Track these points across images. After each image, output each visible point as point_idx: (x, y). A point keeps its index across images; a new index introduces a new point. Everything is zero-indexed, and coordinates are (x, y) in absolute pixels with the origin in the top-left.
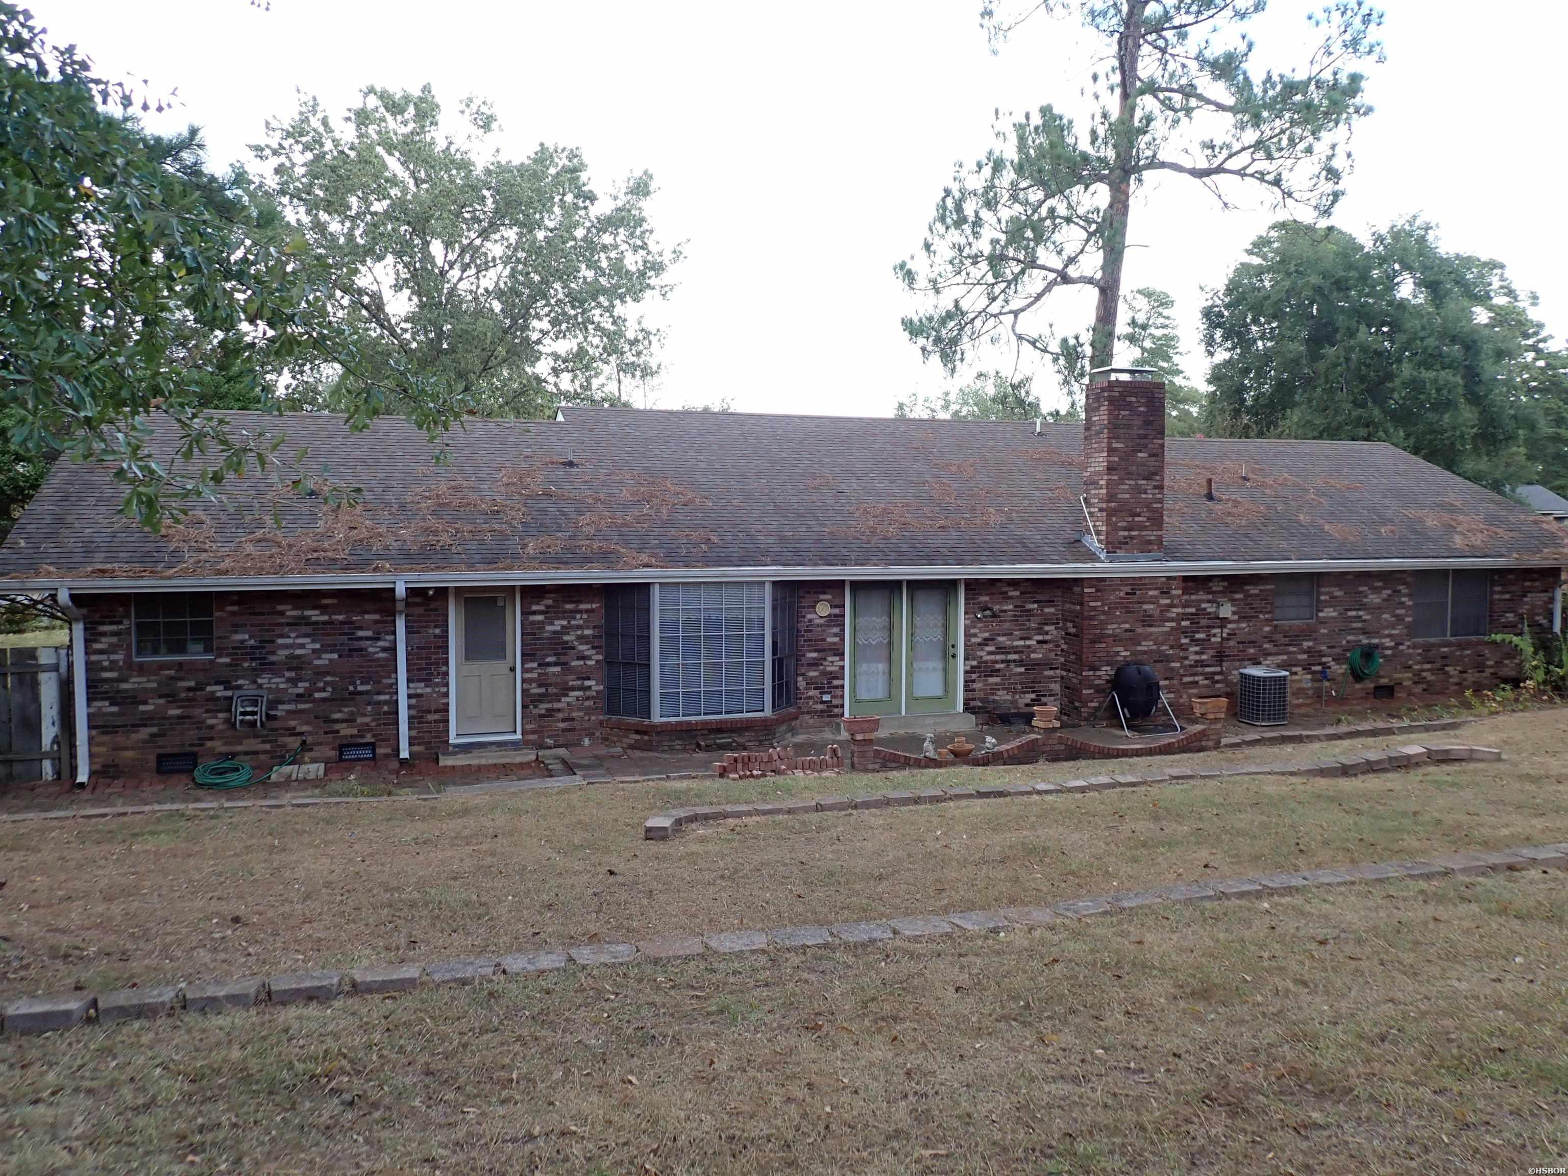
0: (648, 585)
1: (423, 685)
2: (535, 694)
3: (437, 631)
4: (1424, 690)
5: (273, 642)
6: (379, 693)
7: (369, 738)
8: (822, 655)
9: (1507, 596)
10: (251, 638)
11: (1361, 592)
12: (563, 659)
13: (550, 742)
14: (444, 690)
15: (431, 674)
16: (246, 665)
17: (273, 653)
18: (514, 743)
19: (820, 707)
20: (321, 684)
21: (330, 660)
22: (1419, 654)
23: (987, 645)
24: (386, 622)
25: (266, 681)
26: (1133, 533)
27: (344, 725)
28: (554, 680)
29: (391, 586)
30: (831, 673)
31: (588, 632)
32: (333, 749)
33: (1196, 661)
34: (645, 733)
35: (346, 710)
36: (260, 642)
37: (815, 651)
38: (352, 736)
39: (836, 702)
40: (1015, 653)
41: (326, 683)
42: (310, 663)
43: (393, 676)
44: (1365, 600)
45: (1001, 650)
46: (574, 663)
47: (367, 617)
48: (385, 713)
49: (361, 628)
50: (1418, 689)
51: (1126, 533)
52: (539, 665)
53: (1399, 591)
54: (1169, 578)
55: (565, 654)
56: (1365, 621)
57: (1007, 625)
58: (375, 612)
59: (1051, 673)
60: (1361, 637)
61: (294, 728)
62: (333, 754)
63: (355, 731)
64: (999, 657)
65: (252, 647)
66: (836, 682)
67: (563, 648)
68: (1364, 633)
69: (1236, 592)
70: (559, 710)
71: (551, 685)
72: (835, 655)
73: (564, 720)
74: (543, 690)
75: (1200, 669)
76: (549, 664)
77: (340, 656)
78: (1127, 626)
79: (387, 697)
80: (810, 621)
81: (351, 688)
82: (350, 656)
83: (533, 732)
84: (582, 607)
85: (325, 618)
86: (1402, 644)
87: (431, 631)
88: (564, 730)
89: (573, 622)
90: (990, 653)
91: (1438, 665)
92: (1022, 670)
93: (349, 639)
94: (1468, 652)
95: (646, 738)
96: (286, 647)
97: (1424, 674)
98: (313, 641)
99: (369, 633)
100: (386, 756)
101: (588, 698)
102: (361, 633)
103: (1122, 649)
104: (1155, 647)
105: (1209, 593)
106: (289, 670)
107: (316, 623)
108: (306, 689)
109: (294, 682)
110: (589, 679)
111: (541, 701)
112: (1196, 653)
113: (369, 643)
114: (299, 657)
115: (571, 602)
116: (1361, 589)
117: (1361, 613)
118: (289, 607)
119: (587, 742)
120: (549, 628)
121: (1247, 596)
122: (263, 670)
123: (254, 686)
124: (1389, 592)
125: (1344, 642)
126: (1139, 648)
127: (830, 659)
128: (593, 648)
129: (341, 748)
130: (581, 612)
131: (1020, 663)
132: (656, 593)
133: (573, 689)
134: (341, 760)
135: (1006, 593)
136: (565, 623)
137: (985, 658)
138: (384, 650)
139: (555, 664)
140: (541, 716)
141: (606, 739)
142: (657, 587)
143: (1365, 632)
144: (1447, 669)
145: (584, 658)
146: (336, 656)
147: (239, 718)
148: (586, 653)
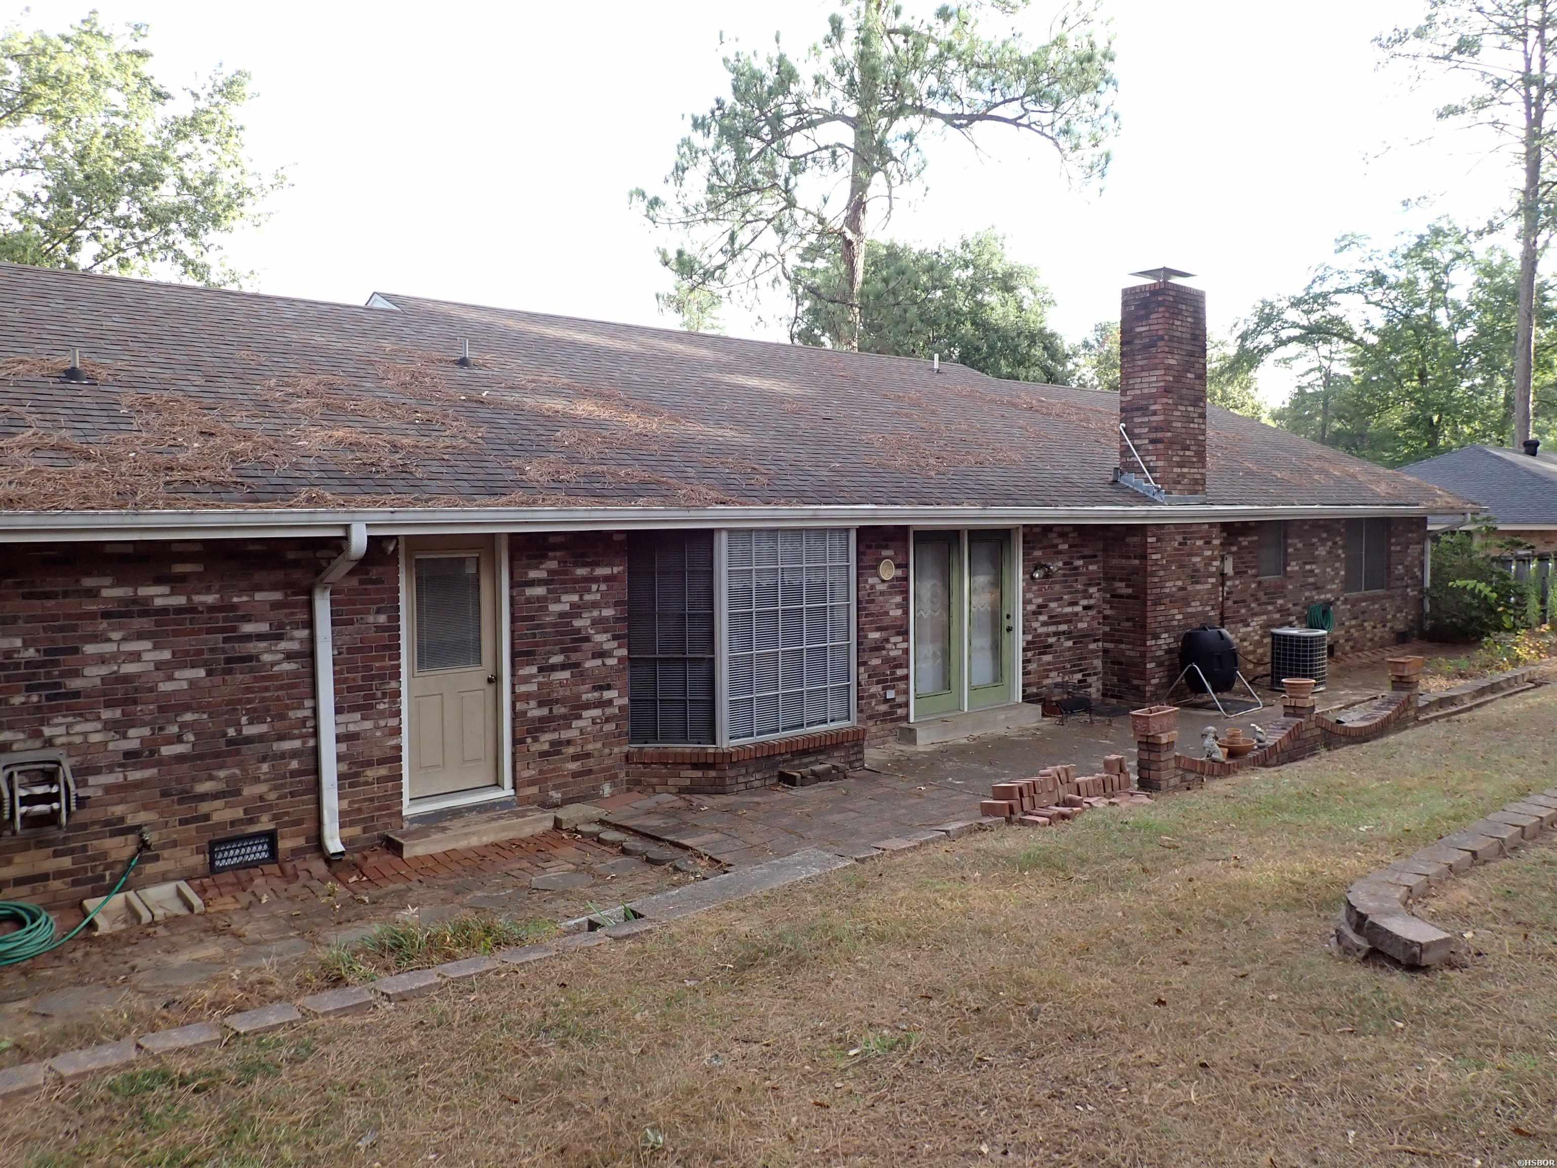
0: (709, 534)
1: (357, 716)
2: (533, 720)
3: (382, 619)
5: (75, 650)
6: (281, 738)
7: (265, 824)
8: (884, 634)
9: (1398, 548)
10: (26, 645)
11: (1313, 544)
12: (574, 657)
13: (556, 795)
14: (393, 722)
15: (373, 697)
16: (17, 700)
17: (76, 673)
18: (502, 804)
19: (883, 708)
20: (174, 729)
21: (192, 682)
22: (1349, 610)
23: (1040, 613)
24: (294, 605)
25: (62, 730)
26: (1185, 470)
27: (219, 803)
28: (561, 693)
29: (339, 533)
30: (894, 659)
31: (608, 612)
32: (199, 851)
34: (712, 766)
35: (222, 774)
36: (47, 652)
37: (878, 629)
38: (233, 823)
39: (900, 699)
40: (1066, 622)
41: (183, 726)
42: (151, 690)
43: (308, 703)
44: (1316, 553)
45: (1054, 619)
46: (588, 664)
47: (259, 596)
48: (293, 774)
49: (247, 618)
51: (1179, 470)
52: (541, 670)
53: (1336, 542)
54: (1211, 525)
55: (576, 650)
56: (1316, 575)
57: (1057, 587)
58: (274, 588)
59: (1092, 646)
60: (1314, 593)
61: (122, 819)
62: (198, 860)
63: (239, 813)
64: (1052, 629)
65: (29, 664)
66: (900, 672)
67: (574, 640)
69: (1232, 544)
70: (569, 742)
71: (557, 701)
72: (898, 634)
73: (575, 758)
74: (545, 711)
76: (553, 668)
77: (209, 673)
78: (1179, 583)
79: (297, 744)
80: (873, 587)
81: (231, 732)
82: (230, 672)
83: (531, 782)
84: (601, 571)
85: (180, 600)
86: (1339, 599)
87: (371, 619)
88: (575, 775)
89: (587, 597)
90: (1044, 624)
91: (1360, 621)
92: (1070, 643)
93: (226, 640)
94: (1376, 606)
95: (712, 774)
96: (102, 660)
97: (1352, 631)
98: (156, 647)
99: (264, 627)
100: (296, 852)
101: (608, 720)
102: (248, 628)
103: (1176, 611)
106: (108, 705)
107: (164, 611)
108: (143, 739)
109: (119, 728)
110: (609, 687)
111: (542, 730)
113: (263, 645)
114: (127, 679)
115: (585, 565)
116: (1313, 538)
117: (1314, 567)
118: (107, 581)
119: (607, 790)
120: (554, 608)
121: (1241, 548)
122: (56, 710)
123: (38, 743)
124: (1330, 544)
125: (1304, 599)
126: (1189, 610)
127: (893, 640)
128: (615, 638)
129: (213, 847)
130: (596, 580)
131: (1068, 635)
132: (722, 545)
133: (588, 706)
134: (213, 870)
135: (1056, 546)
136: (575, 598)
137: (1040, 630)
138: (290, 656)
139: (563, 667)
140: (543, 754)
141: (638, 783)
142: (724, 535)
143: (1317, 588)
144: (1365, 624)
145: (601, 654)
146: (202, 673)
147: (21, 810)
148: (606, 647)
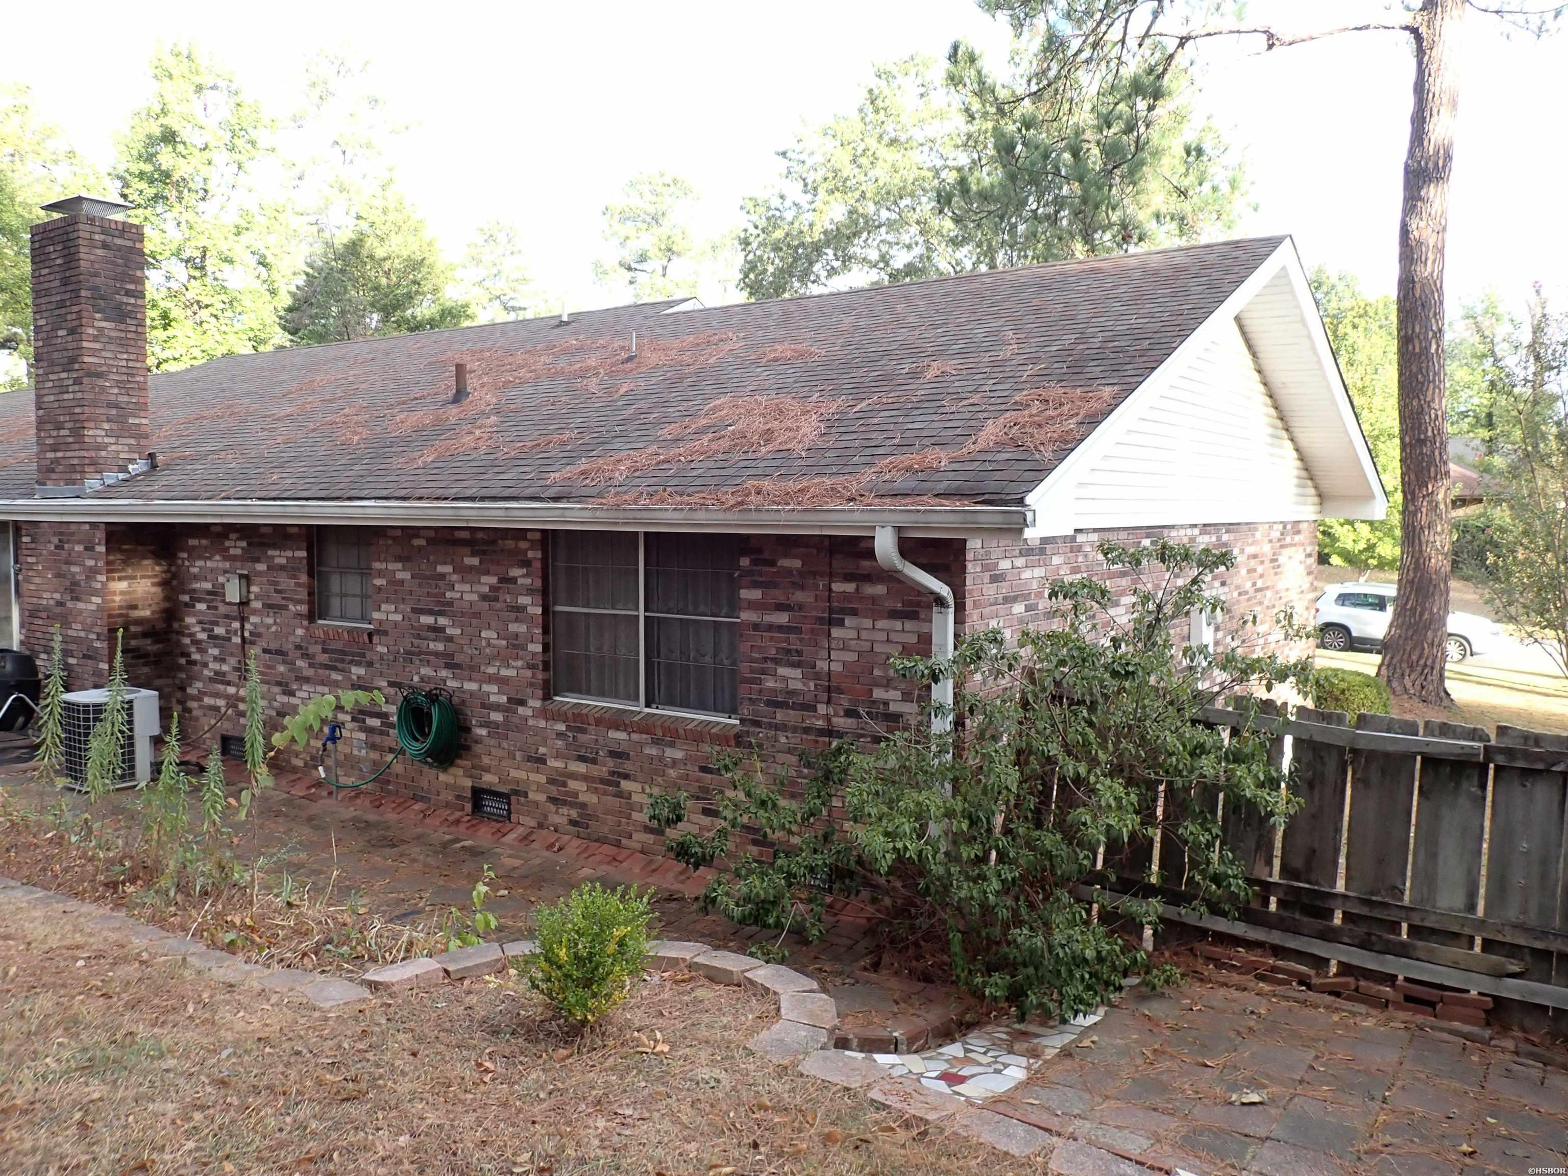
4: (573, 823)
9: (782, 618)
11: (443, 576)
22: (560, 735)
26: (60, 455)
33: (217, 673)
44: (449, 595)
50: (560, 817)
53: (513, 580)
56: (450, 639)
60: (444, 673)
68: (448, 666)
69: (258, 560)
75: (221, 687)
86: (522, 703)
91: (601, 771)
94: (679, 755)
97: (573, 785)
104: (82, 634)
105: (225, 558)
112: (215, 659)
116: (440, 569)
117: (442, 621)
121: (272, 567)
124: (493, 580)
125: (416, 679)
144: (625, 785)
